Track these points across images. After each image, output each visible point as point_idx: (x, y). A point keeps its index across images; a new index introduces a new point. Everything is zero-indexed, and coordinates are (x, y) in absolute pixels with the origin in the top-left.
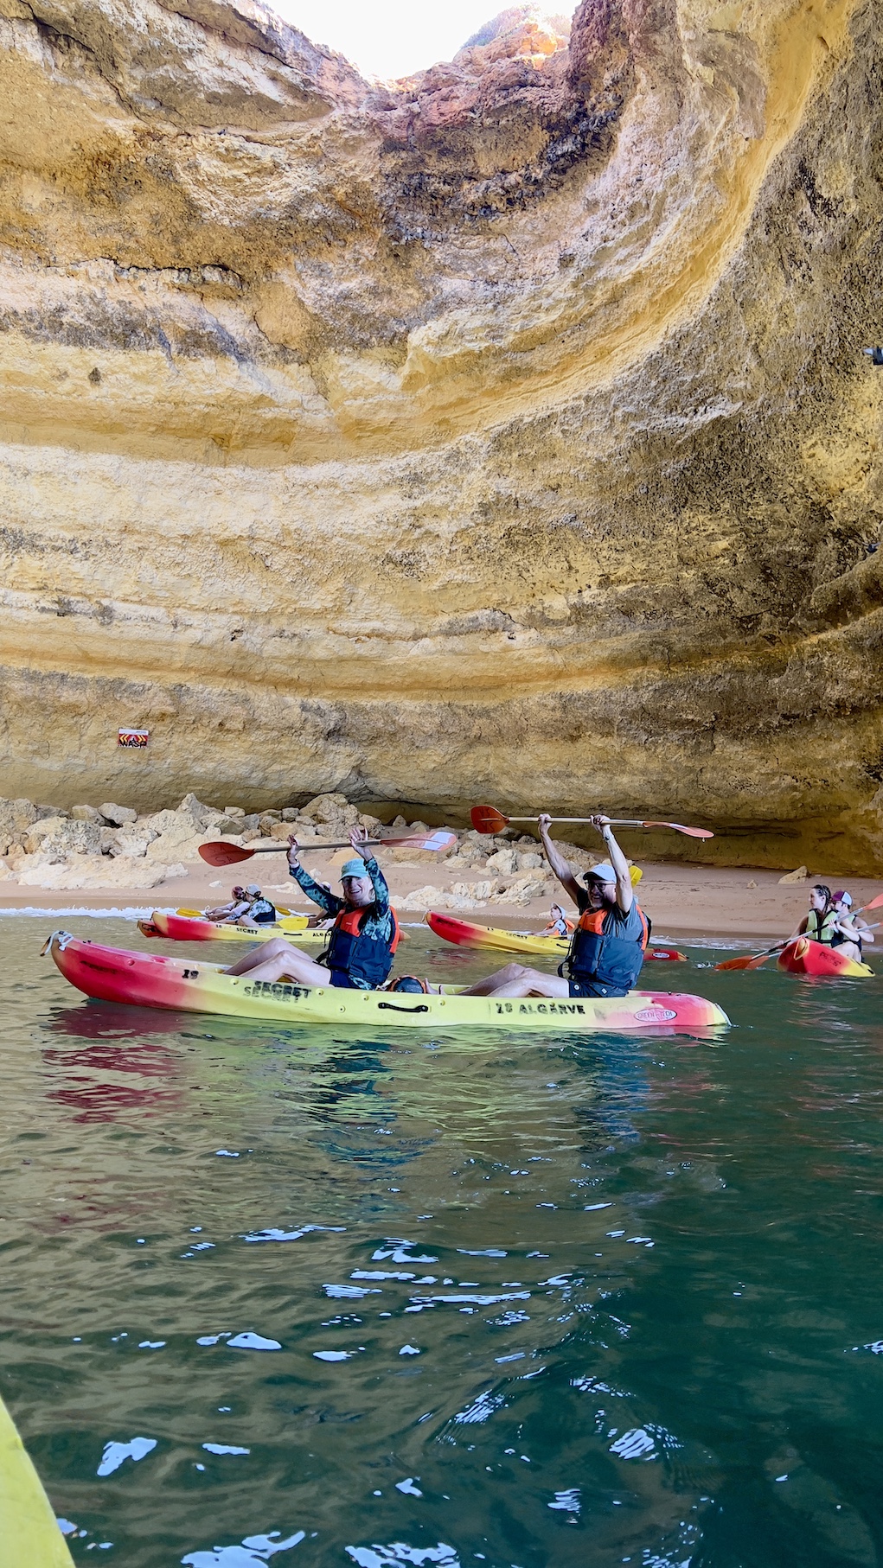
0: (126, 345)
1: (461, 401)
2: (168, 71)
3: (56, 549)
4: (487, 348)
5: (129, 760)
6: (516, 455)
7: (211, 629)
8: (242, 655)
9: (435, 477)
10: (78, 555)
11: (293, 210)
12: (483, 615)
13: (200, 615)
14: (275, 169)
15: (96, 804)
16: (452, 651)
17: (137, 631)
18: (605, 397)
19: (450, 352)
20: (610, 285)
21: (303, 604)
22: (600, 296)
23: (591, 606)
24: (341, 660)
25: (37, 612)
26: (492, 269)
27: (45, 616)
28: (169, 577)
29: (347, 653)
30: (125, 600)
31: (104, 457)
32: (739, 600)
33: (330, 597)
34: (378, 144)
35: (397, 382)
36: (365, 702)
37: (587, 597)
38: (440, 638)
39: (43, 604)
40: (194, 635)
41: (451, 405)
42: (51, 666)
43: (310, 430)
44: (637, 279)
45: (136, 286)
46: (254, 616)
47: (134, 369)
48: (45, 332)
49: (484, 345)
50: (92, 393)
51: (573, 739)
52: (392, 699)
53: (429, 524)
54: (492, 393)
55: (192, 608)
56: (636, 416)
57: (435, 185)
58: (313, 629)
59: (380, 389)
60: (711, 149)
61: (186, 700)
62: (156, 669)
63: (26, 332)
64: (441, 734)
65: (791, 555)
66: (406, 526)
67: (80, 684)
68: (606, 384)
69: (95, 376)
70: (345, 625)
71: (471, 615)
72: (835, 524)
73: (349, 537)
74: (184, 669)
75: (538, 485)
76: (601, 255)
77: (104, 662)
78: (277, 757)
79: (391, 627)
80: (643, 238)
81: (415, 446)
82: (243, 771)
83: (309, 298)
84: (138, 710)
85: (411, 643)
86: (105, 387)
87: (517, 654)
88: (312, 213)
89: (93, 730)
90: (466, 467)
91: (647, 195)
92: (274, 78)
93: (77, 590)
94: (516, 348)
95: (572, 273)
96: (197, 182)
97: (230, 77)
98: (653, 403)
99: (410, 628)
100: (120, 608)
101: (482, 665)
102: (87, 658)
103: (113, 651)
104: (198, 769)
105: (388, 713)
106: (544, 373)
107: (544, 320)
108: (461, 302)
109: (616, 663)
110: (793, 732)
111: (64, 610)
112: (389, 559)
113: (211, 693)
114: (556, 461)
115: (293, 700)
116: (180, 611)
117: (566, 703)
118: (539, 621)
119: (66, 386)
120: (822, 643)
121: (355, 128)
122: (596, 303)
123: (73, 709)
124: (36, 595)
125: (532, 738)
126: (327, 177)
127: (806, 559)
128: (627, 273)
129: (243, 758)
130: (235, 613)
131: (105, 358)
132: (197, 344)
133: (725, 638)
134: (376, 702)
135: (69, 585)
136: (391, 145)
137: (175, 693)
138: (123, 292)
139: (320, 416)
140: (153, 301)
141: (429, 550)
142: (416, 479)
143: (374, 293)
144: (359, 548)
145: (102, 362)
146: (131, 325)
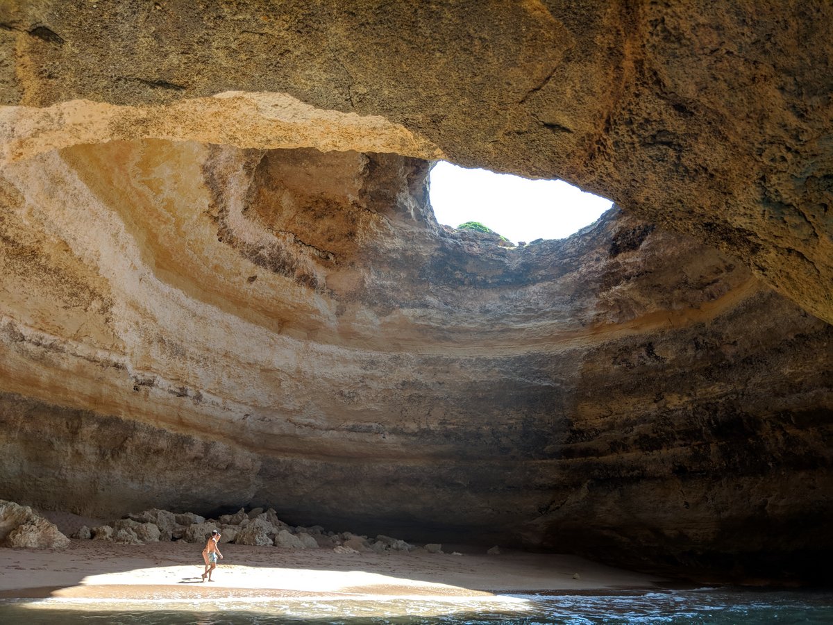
0: (276, 271)
3: (192, 359)
4: (438, 327)
6: (431, 367)
7: (236, 414)
8: (243, 428)
9: (382, 364)
10: (201, 364)
11: (389, 251)
12: (374, 425)
13: (237, 405)
16: (350, 440)
17: (207, 409)
18: (488, 362)
19: (419, 322)
20: (505, 327)
21: (285, 406)
22: (497, 327)
23: (433, 431)
24: (284, 436)
25: (166, 393)
26: (449, 300)
27: (171, 396)
28: (232, 383)
29: (287, 432)
30: (208, 392)
31: (233, 317)
32: (504, 441)
33: (299, 405)
34: (437, 246)
35: (378, 322)
36: (281, 458)
37: (432, 427)
38: (344, 432)
39: (172, 388)
40: (229, 415)
41: (403, 339)
43: (327, 329)
44: (522, 330)
45: (299, 250)
46: (258, 408)
47: (273, 282)
48: (247, 254)
49: (436, 325)
50: (246, 286)
52: (297, 458)
53: (368, 382)
54: (429, 342)
55: (235, 401)
56: (506, 373)
57: (447, 267)
58: (280, 418)
59: (371, 323)
61: (212, 451)
62: (206, 432)
63: (242, 252)
64: (314, 477)
65: (543, 432)
66: (358, 380)
67: (169, 437)
68: (489, 357)
69: (252, 279)
70: (297, 419)
71: (368, 424)
72: (575, 427)
73: (325, 379)
74: (219, 433)
75: (434, 380)
76: (505, 316)
77: (187, 426)
79: (318, 423)
80: (527, 319)
81: (379, 349)
83: (368, 282)
85: (324, 431)
86: (253, 286)
87: (384, 445)
88: (394, 255)
90: (401, 365)
91: (540, 309)
93: (192, 383)
94: (448, 330)
95: (488, 316)
96: (364, 229)
97: (406, 204)
98: (514, 371)
99: (326, 424)
100: (205, 395)
101: (362, 447)
102: (180, 422)
103: (194, 420)
105: (290, 465)
106: (456, 342)
107: (465, 325)
108: (433, 307)
109: (436, 456)
111: (182, 394)
112: (341, 394)
113: (221, 448)
114: (448, 375)
116: (228, 401)
117: (399, 470)
118: (400, 432)
119: (237, 279)
121: (432, 238)
122: (494, 329)
123: (159, 452)
124: (171, 383)
126: (409, 245)
127: (549, 434)
128: (515, 326)
130: (251, 405)
131: (264, 273)
132: (305, 281)
133: (492, 453)
134: (288, 459)
135: (191, 380)
136: (443, 249)
137: (207, 447)
138: (292, 250)
139: (333, 324)
140: (301, 257)
141: (362, 392)
142: (372, 363)
143: (394, 289)
144: (327, 385)
145: (260, 275)
146: (284, 264)
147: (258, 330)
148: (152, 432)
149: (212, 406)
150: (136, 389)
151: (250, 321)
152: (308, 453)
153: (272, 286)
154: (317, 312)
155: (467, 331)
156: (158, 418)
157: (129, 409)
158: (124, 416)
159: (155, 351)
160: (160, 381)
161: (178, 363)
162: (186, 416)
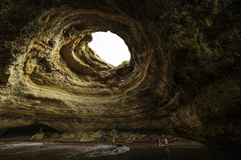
0: (95, 88)
1: (124, 90)
2: (99, 67)
3: (88, 106)
5: (94, 127)
6: (129, 94)
7: (102, 113)
8: (105, 115)
9: (122, 97)
10: (90, 106)
11: (109, 76)
14: (107, 73)
15: (90, 132)
16: (125, 113)
17: (95, 113)
18: (136, 88)
19: (122, 86)
21: (111, 109)
22: (135, 80)
24: (114, 115)
26: (125, 79)
27: (87, 112)
28: (98, 108)
29: (115, 114)
30: (94, 110)
31: (93, 97)
32: (152, 106)
33: (113, 109)
35: (118, 89)
37: (137, 106)
40: (100, 113)
42: (87, 117)
43: (111, 94)
44: (138, 78)
46: (106, 111)
49: (125, 85)
51: (138, 121)
52: (119, 118)
53: (122, 101)
54: (127, 89)
55: (100, 111)
56: (139, 89)
57: (120, 73)
58: (112, 112)
59: (117, 90)
60: (142, 67)
61: (100, 120)
62: (97, 117)
63: (87, 88)
64: (124, 122)
66: (120, 101)
67: (90, 119)
69: (92, 91)
70: (115, 111)
71: (126, 109)
73: (115, 103)
74: (100, 117)
75: (131, 96)
76: (134, 77)
77: (92, 117)
78: (108, 125)
79: (119, 111)
80: (138, 75)
81: (120, 94)
82: (105, 127)
83: (110, 83)
84: (95, 121)
86: (93, 91)
87: (131, 113)
89: (91, 124)
90: (125, 96)
91: (137, 71)
92: (107, 67)
94: (128, 85)
95: (132, 78)
96: (101, 75)
97: (104, 67)
99: (121, 111)
100: (94, 111)
101: (128, 114)
102: (91, 116)
103: (93, 115)
104: (101, 127)
105: (119, 120)
106: (131, 87)
107: (130, 82)
108: (123, 82)
109: (141, 113)
110: (160, 119)
111: (89, 112)
112: (118, 105)
113: (102, 119)
114: (133, 94)
115: (110, 119)
117: (136, 117)
118: (133, 109)
119: (90, 92)
120: (161, 109)
121: (113, 70)
123: (89, 122)
124: (86, 110)
125: (134, 121)
126: (111, 73)
127: (157, 101)
128: (137, 78)
129: (105, 126)
130: (104, 111)
132: (101, 87)
133: (151, 109)
134: (118, 119)
135: (89, 109)
136: (116, 70)
137: (99, 119)
138: (95, 84)
139: (112, 92)
140: (98, 84)
141: (122, 103)
142: (120, 97)
143: (116, 82)
144: (116, 104)
145: (93, 89)
146: (96, 86)
147: (99, 98)
148: (85, 119)
149: (95, 112)
150: (80, 112)
151: (97, 97)
152: (120, 117)
153: (97, 90)
154: (107, 91)
155: (131, 84)
156: (85, 116)
157: (79, 116)
158: (79, 117)
159: (80, 106)
160: (83, 110)
161: (86, 107)
162: (91, 115)
